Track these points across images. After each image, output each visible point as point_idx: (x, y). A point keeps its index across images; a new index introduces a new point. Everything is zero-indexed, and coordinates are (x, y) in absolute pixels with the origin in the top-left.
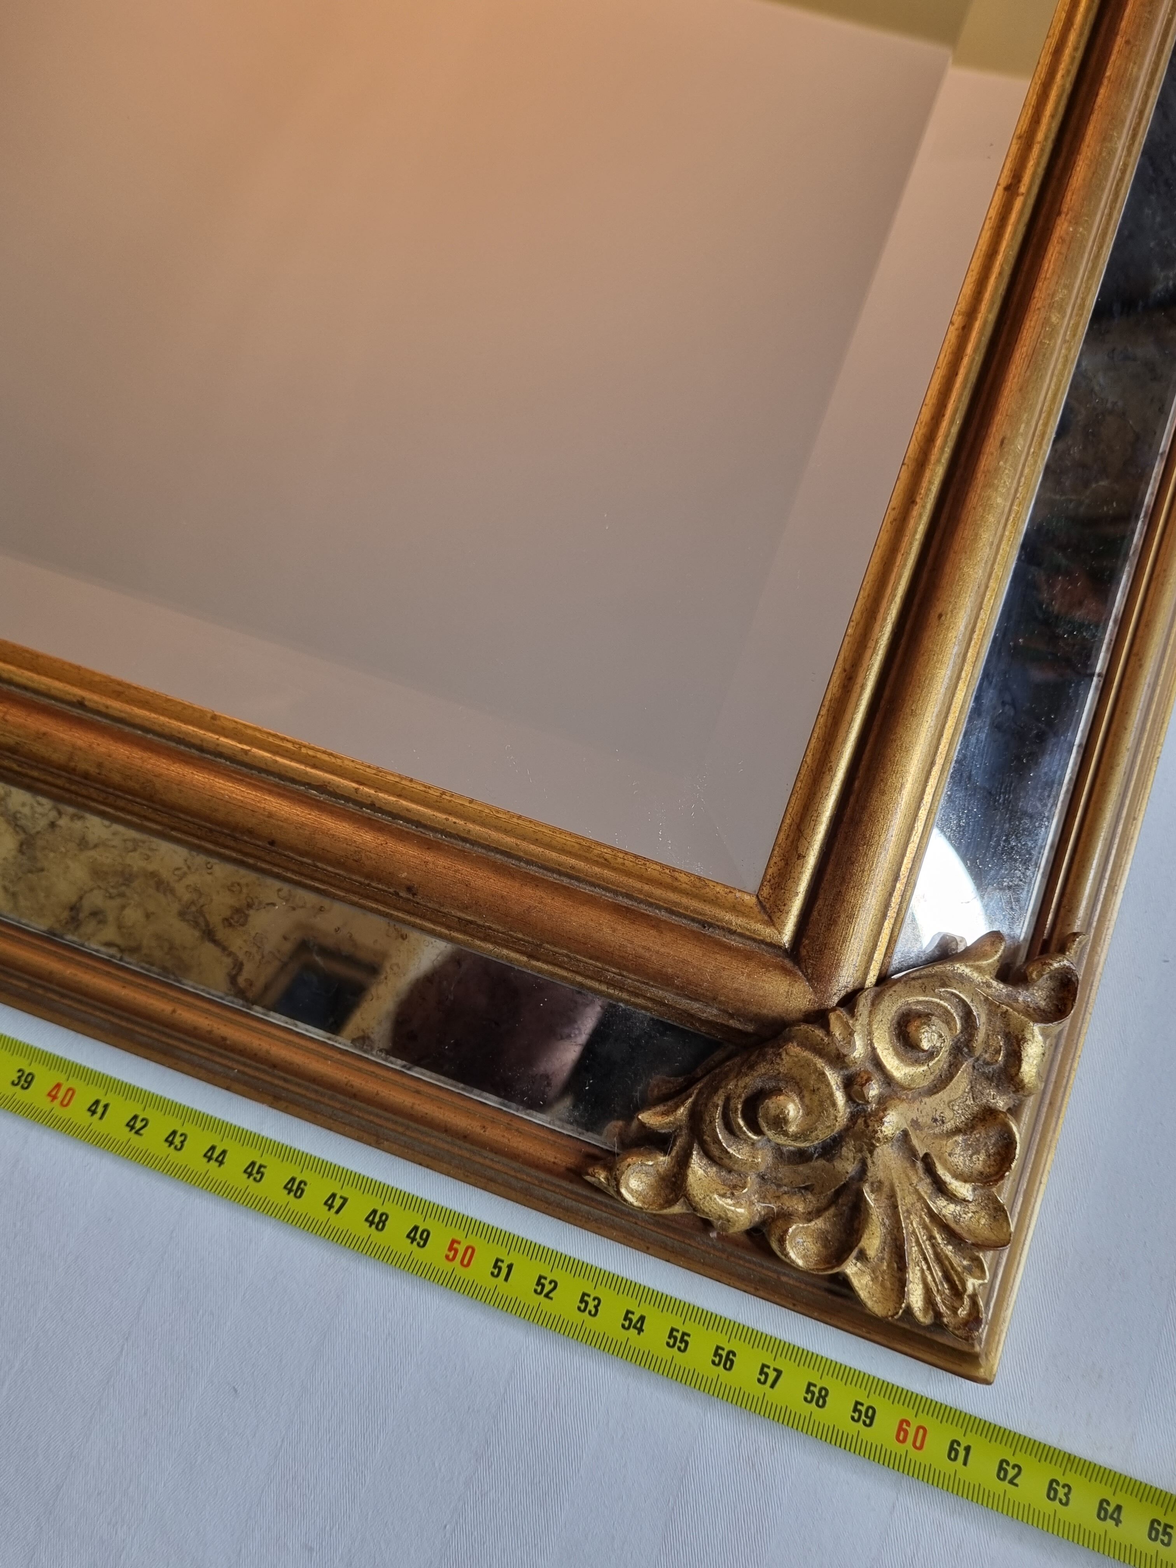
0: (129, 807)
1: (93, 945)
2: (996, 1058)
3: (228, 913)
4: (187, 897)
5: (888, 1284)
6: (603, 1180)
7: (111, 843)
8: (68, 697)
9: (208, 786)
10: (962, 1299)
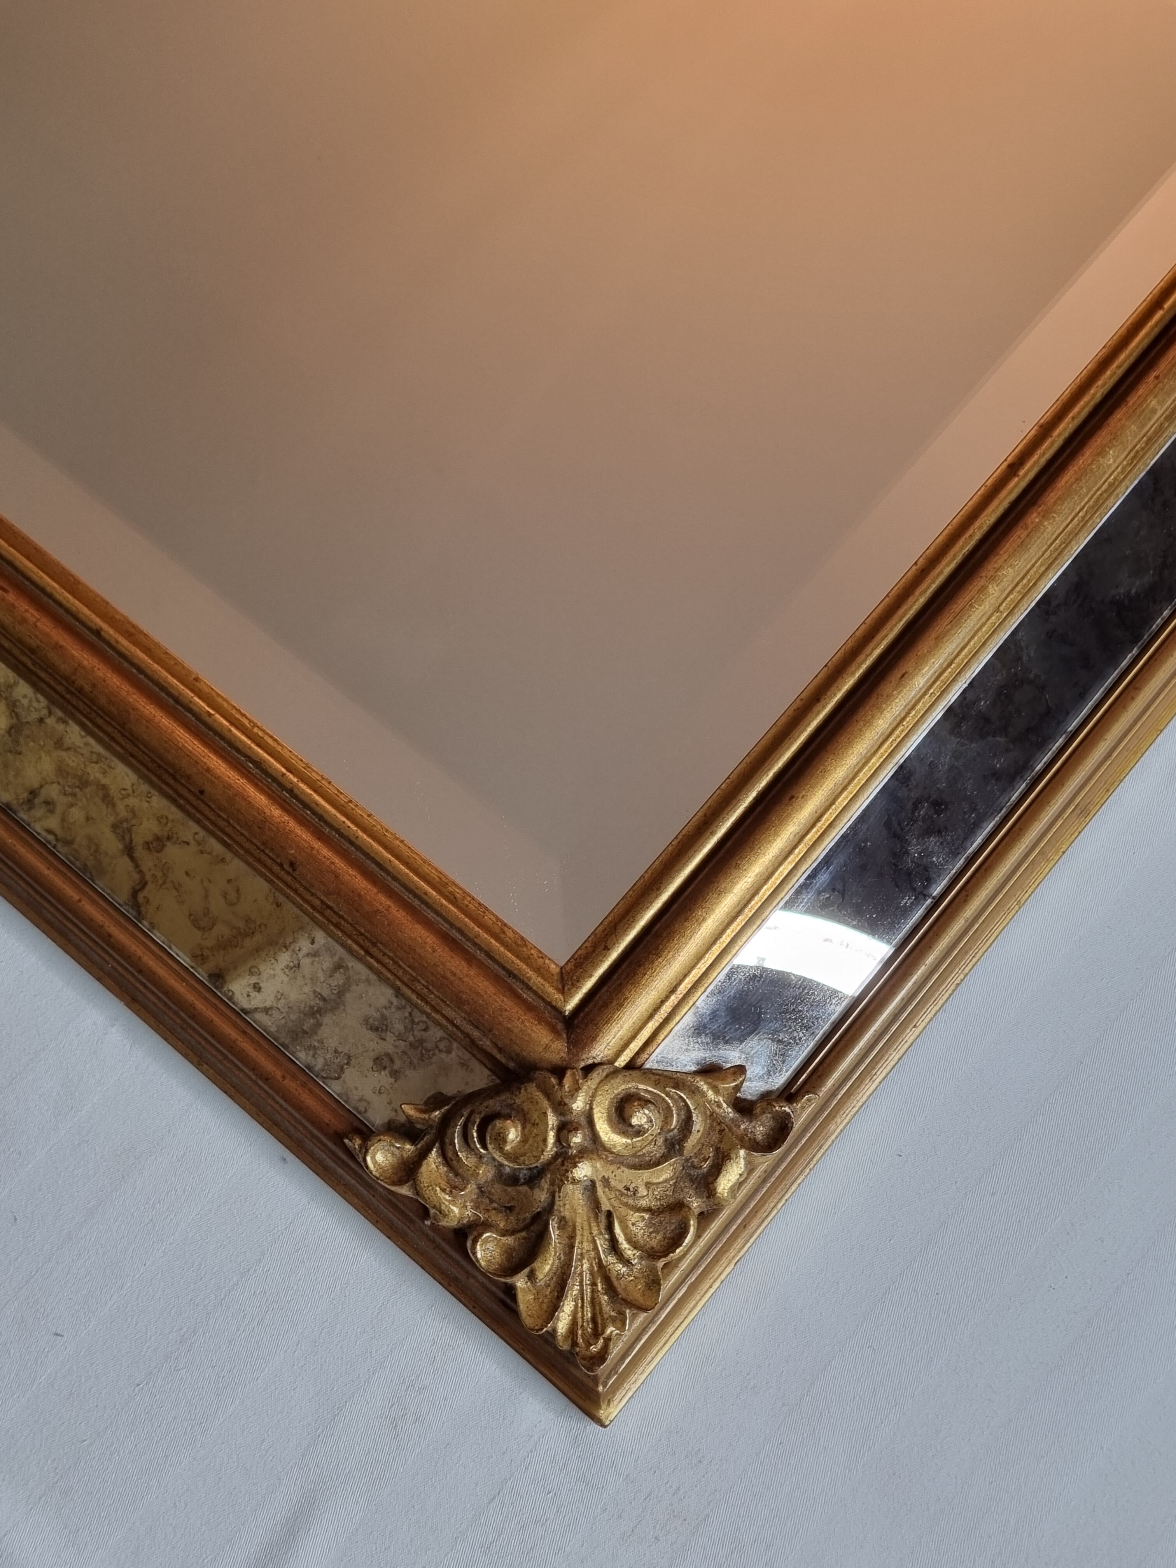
0: (105, 727)
1: (38, 827)
2: (702, 1164)
3: (150, 838)
4: (123, 814)
5: (545, 1306)
6: (357, 1147)
7: (82, 751)
8: (90, 624)
9: (169, 731)
10: (598, 1339)
